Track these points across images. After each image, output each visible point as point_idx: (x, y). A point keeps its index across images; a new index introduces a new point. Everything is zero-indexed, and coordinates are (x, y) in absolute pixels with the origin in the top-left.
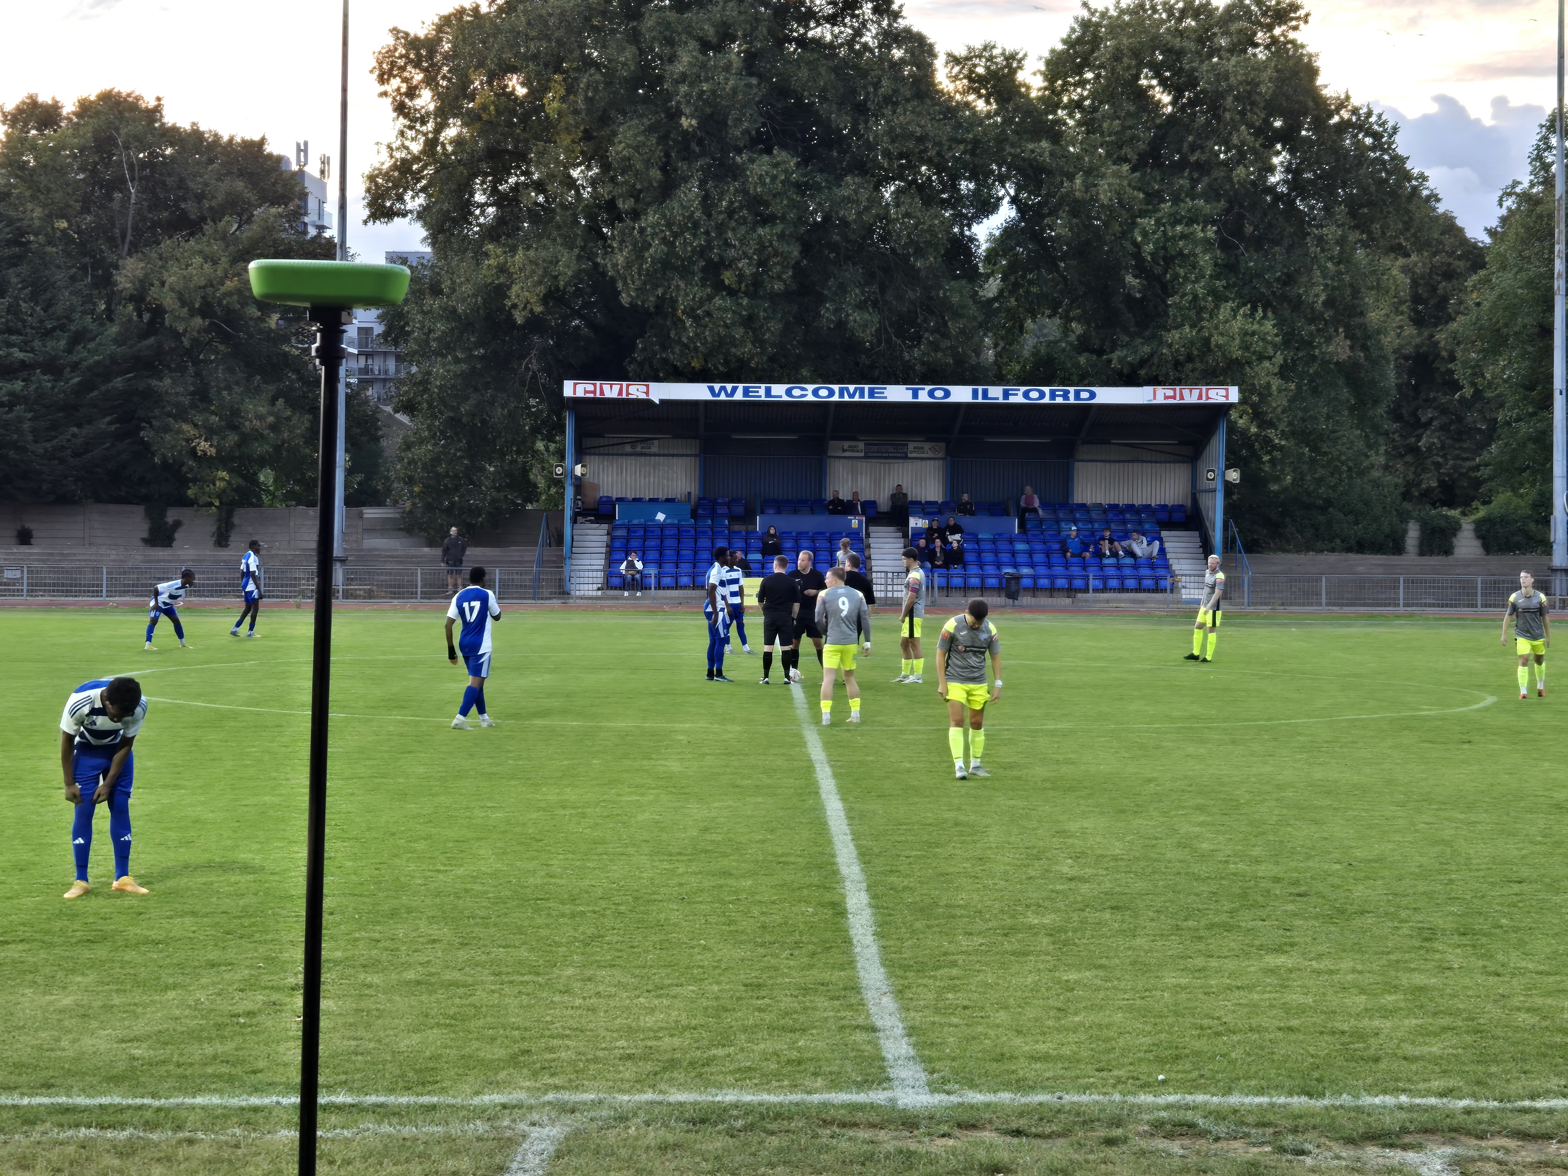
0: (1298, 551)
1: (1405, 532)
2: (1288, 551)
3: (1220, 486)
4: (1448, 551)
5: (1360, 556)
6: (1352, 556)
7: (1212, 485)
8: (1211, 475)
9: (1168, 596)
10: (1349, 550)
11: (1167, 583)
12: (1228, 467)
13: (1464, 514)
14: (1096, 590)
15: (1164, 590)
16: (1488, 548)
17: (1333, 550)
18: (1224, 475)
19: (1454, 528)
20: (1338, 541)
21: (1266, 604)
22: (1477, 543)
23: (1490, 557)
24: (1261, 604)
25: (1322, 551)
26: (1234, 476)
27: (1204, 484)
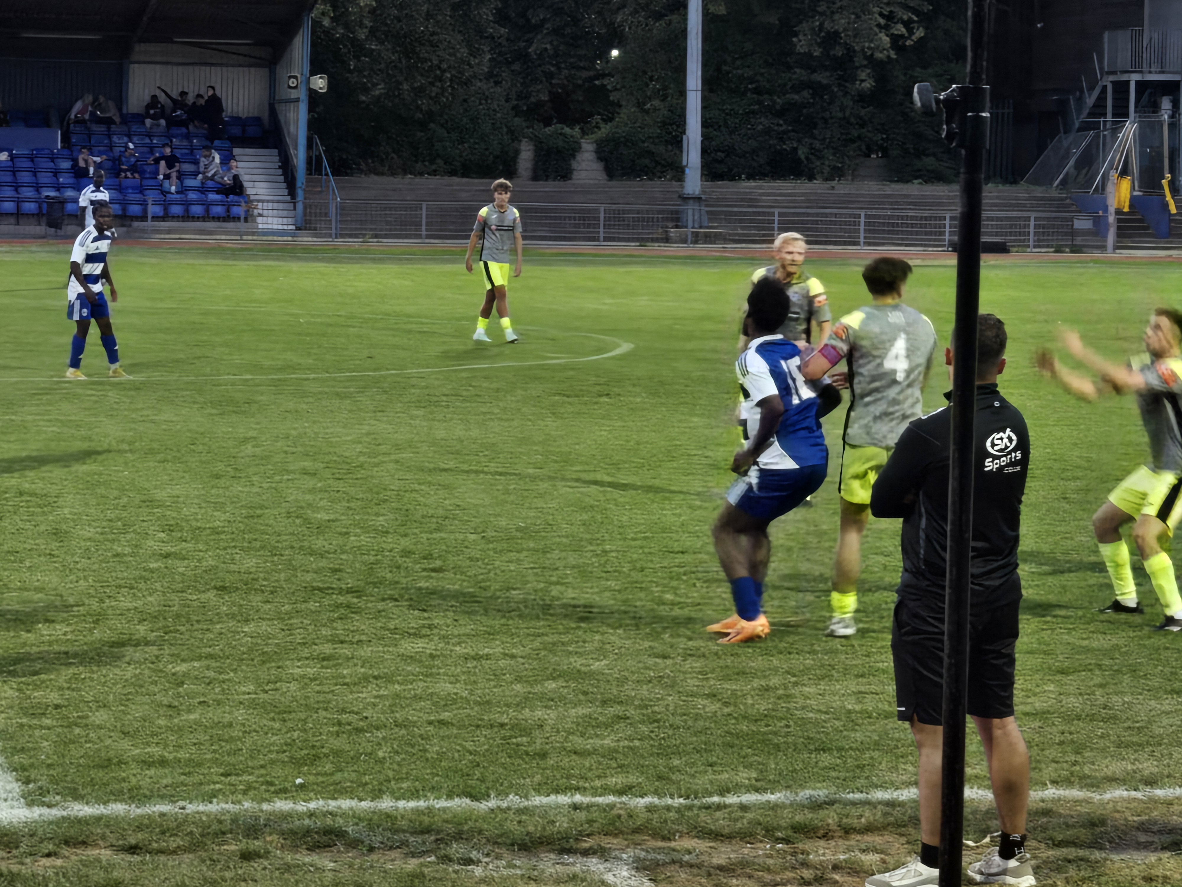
0: (393, 173)
1: (517, 152)
2: (382, 174)
3: (302, 94)
4: (565, 175)
5: (465, 180)
6: (456, 180)
7: (294, 94)
8: (292, 83)
9: (242, 226)
10: (453, 173)
11: (239, 211)
12: (313, 73)
13: (584, 133)
14: (155, 218)
15: (237, 219)
16: (611, 173)
17: (434, 173)
18: (308, 81)
19: (574, 150)
20: (440, 162)
21: (356, 236)
22: (598, 166)
23: (613, 183)
24: (351, 236)
25: (421, 174)
26: (320, 83)
27: (283, 93)
